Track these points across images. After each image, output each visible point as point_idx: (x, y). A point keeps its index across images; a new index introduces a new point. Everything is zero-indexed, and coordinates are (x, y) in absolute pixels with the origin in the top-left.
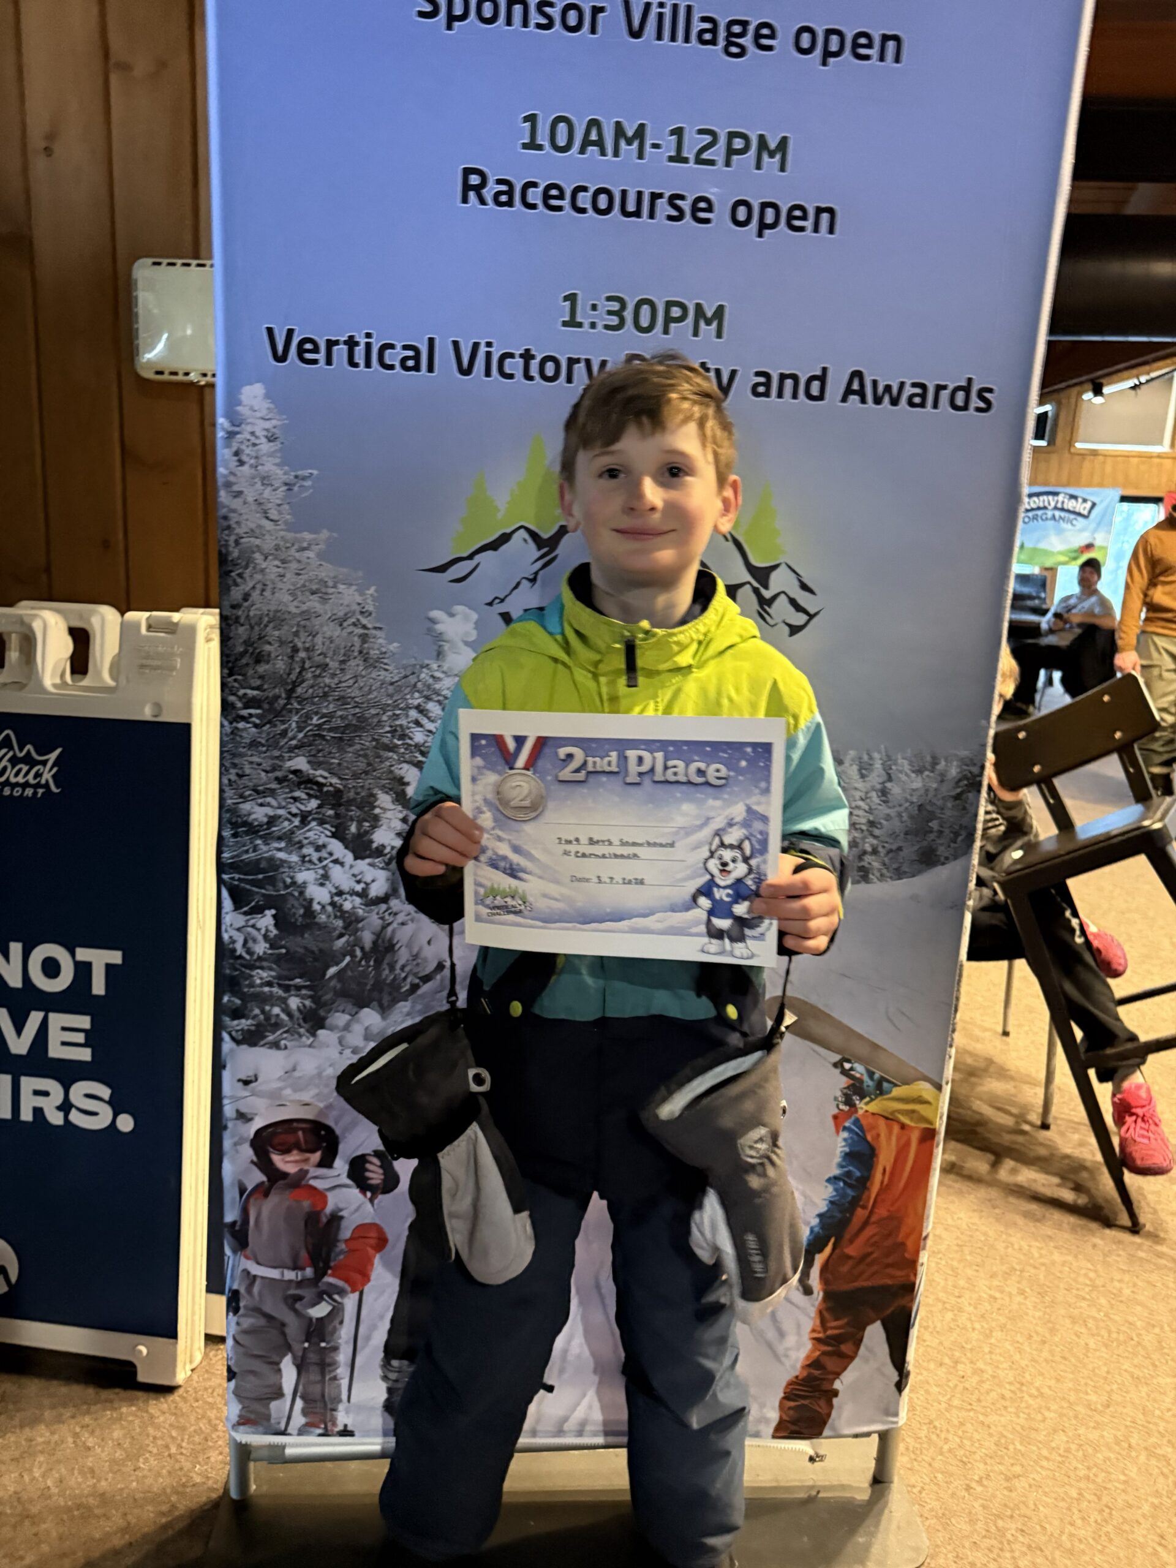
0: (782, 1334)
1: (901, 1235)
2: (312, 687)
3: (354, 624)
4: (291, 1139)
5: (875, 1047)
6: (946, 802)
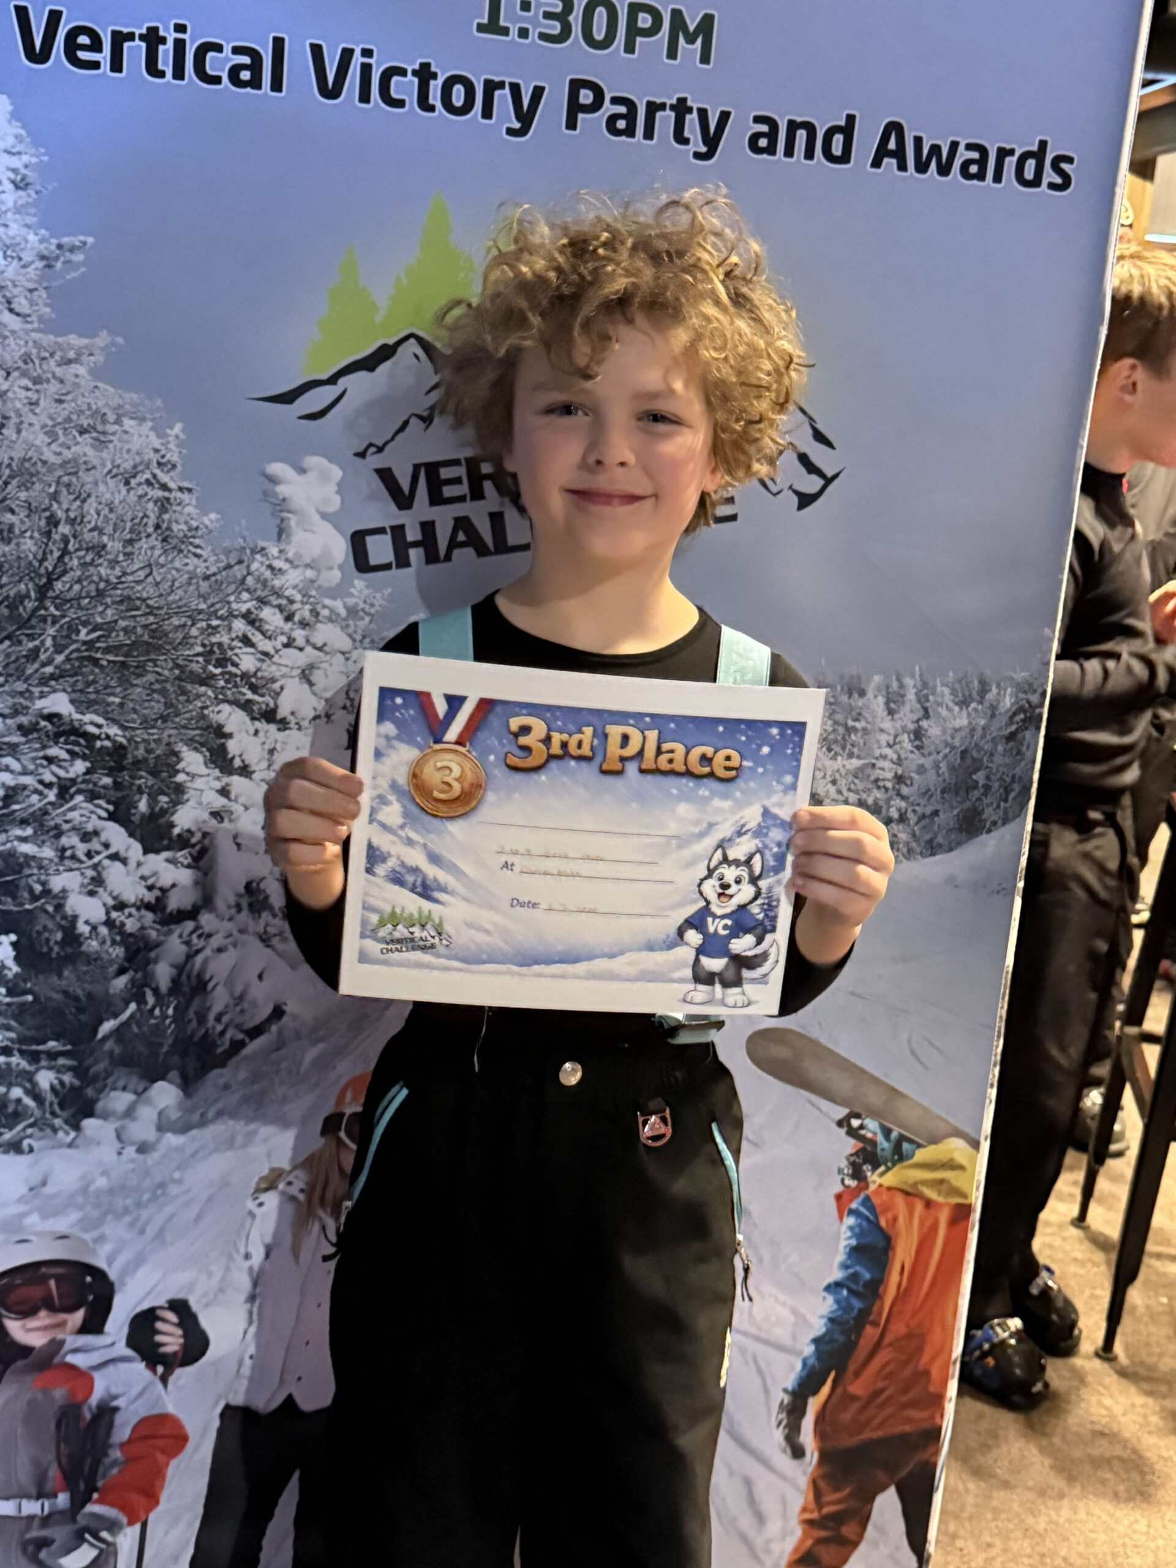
0: (760, 1518)
1: (925, 1359)
2: (79, 581)
3: (148, 483)
4: (37, 1292)
5: (894, 1091)
6: (996, 745)
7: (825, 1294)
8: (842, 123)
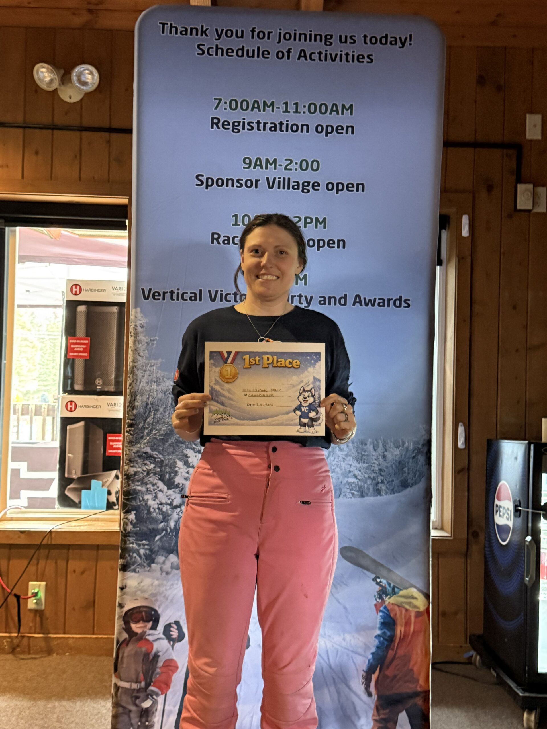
1: (411, 665)
4: (139, 616)
6: (409, 460)
7: (374, 639)
8: (343, 296)
